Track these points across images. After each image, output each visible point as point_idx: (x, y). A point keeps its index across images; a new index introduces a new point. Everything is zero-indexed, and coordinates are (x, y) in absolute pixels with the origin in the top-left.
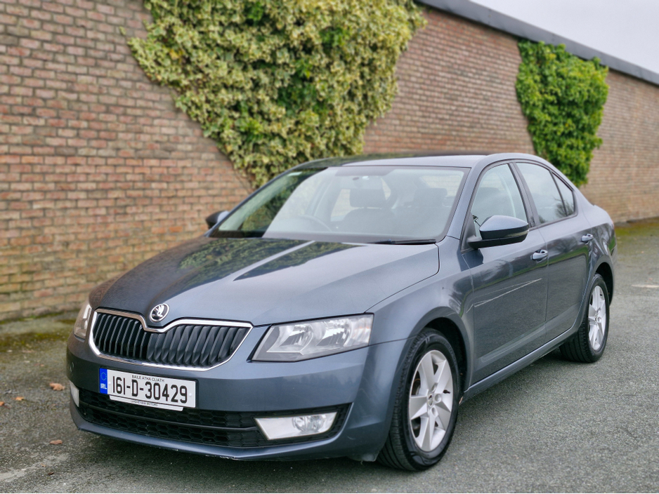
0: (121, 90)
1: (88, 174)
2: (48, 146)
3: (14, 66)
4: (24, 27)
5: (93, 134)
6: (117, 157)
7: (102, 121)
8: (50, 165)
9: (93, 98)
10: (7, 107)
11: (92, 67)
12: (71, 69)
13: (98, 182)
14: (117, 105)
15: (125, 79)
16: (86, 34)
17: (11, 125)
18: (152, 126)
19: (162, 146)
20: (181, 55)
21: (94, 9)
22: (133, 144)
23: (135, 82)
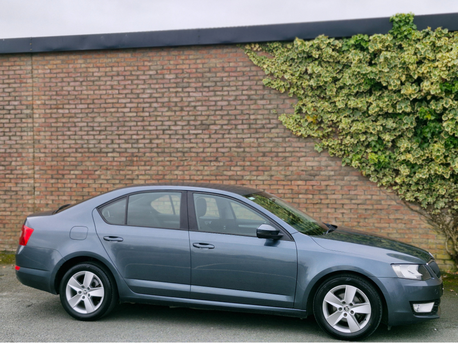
0: (274, 143)
2: (225, 175)
3: (206, 139)
4: (212, 120)
5: (254, 168)
6: (271, 180)
7: (260, 161)
9: (254, 149)
10: (202, 158)
11: (254, 133)
12: (239, 136)
14: (271, 152)
15: (278, 137)
16: (249, 117)
17: (204, 166)
18: (298, 161)
19: (307, 173)
20: (315, 119)
21: (255, 103)
22: (283, 173)
23: (285, 138)
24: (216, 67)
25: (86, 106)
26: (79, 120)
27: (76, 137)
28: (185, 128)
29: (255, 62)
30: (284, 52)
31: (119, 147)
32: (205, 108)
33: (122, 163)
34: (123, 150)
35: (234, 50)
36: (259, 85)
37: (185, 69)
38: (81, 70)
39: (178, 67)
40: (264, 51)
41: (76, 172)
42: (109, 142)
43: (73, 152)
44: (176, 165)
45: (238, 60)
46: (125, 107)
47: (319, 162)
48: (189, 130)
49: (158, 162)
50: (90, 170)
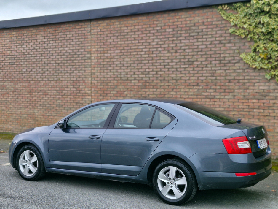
0: (236, 73)
1: (220, 105)
2: (203, 95)
3: (191, 71)
4: (195, 58)
5: (223, 90)
6: (234, 99)
7: (227, 86)
8: (204, 102)
9: (223, 78)
10: (188, 84)
11: (223, 67)
12: (213, 69)
13: (225, 108)
14: (234, 79)
15: (239, 69)
16: (220, 56)
17: (189, 89)
18: (254, 86)
19: (260, 94)
20: (266, 55)
21: (224, 46)
22: (242, 94)
23: (244, 69)
24: (198, 22)
25: (119, 51)
26: (116, 60)
27: (114, 71)
28: (178, 64)
29: (225, 18)
30: (244, 9)
31: (138, 77)
32: (191, 50)
33: (139, 87)
34: (140, 79)
35: (210, 10)
36: (227, 33)
37: (179, 24)
38: (117, 29)
39: (174, 24)
40: (231, 10)
41: (114, 92)
42: (132, 73)
43: (112, 80)
44: (172, 88)
45: (214, 17)
46: (142, 51)
47: (269, 86)
48: (180, 65)
49: (161, 86)
50: (122, 91)
